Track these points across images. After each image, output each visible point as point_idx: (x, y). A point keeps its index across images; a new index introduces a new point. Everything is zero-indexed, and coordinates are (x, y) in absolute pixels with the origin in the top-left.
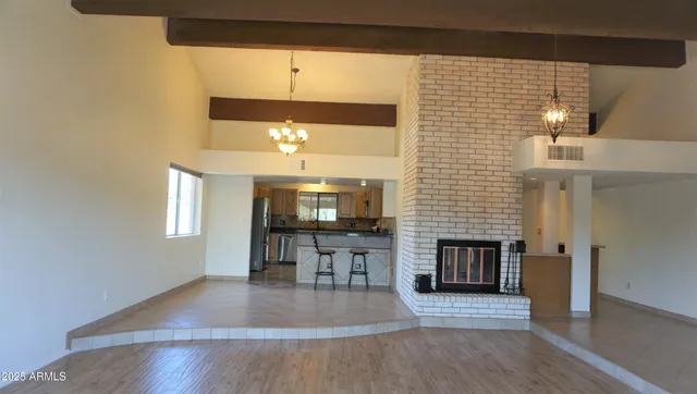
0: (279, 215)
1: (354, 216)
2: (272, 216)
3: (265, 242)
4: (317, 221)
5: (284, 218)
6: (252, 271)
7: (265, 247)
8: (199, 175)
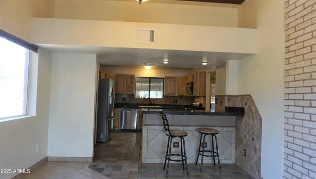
0: (121, 94)
1: (177, 95)
2: (116, 94)
3: (110, 117)
4: (149, 98)
5: (125, 96)
6: (98, 143)
7: (110, 122)
8: (34, 48)
